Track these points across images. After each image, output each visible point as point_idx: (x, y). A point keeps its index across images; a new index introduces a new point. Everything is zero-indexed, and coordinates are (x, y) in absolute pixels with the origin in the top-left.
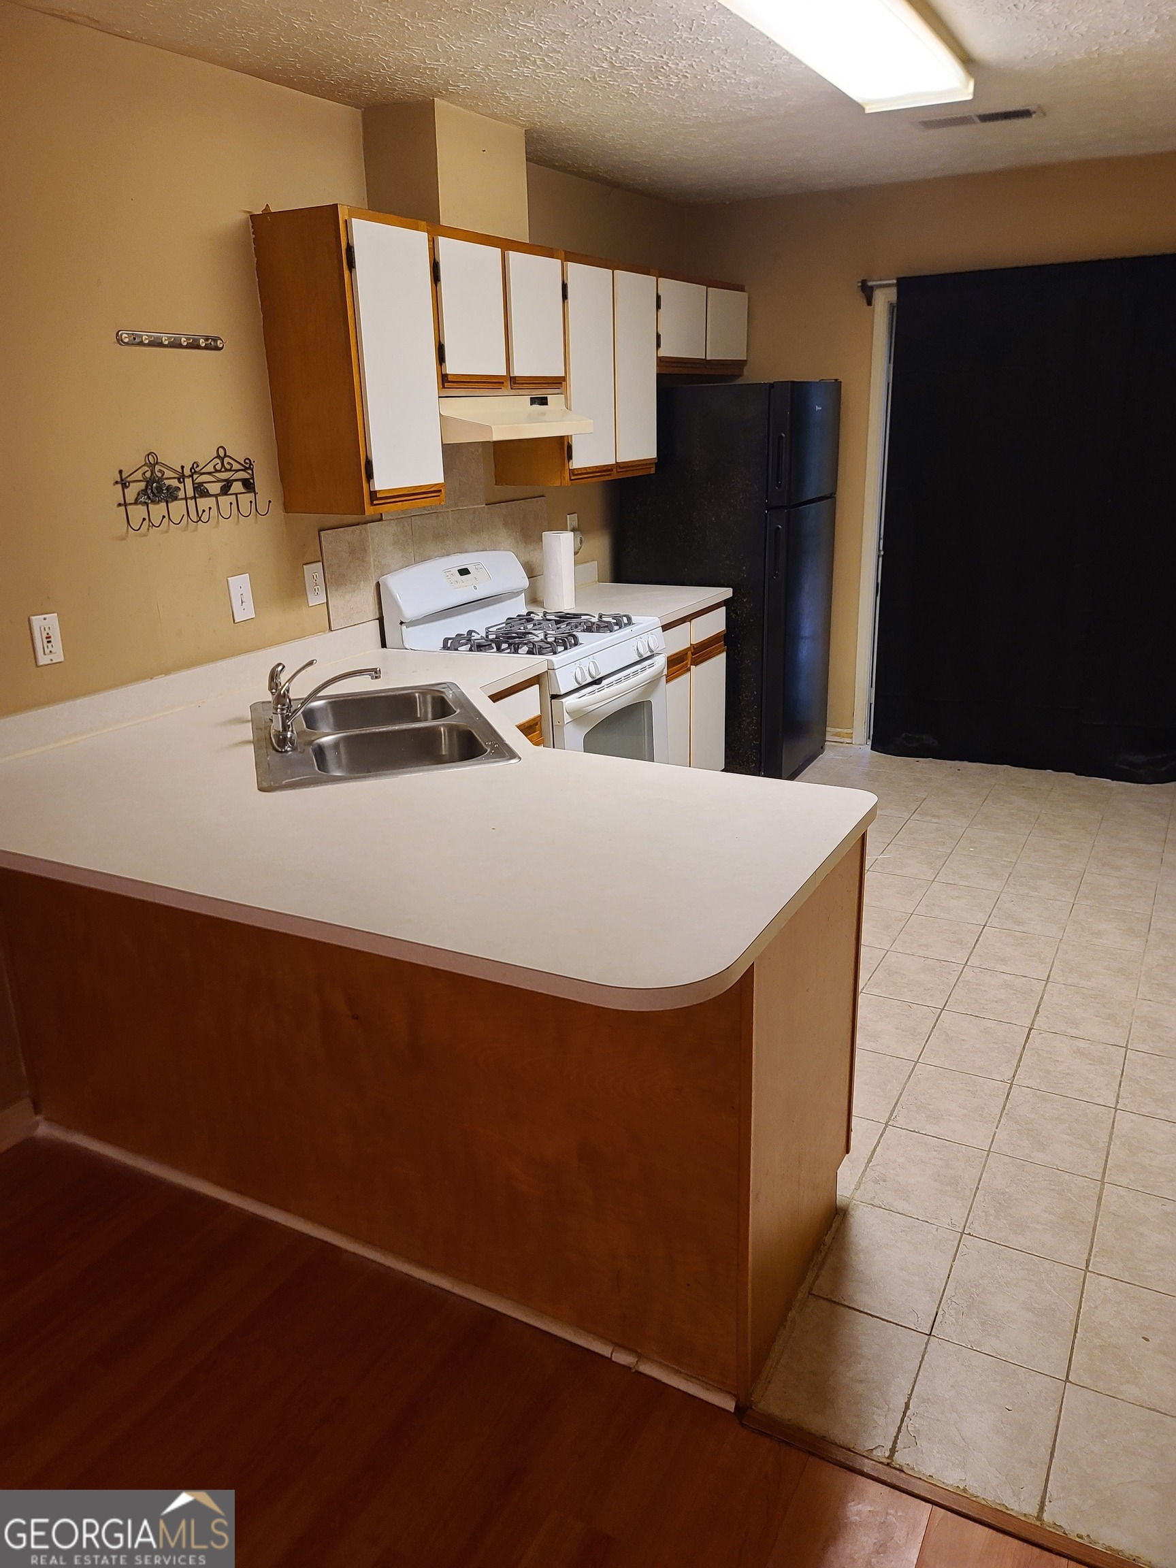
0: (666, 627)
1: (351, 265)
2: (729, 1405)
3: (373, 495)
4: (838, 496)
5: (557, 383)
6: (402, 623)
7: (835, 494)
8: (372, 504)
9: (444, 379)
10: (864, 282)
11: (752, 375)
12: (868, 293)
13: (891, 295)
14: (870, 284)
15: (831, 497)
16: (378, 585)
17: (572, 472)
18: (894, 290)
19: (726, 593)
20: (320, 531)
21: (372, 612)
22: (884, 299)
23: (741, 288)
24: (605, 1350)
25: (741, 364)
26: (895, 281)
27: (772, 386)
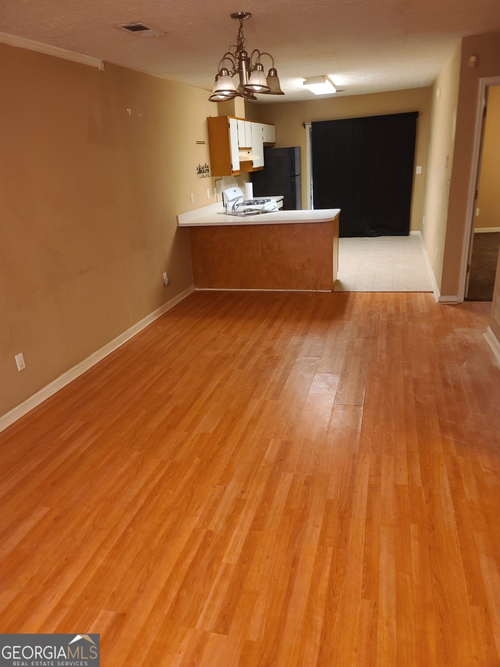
0: (277, 202)
1: (229, 127)
2: (331, 291)
3: (233, 172)
4: (302, 175)
5: (250, 148)
6: (228, 201)
7: (301, 174)
8: (232, 173)
9: (239, 148)
10: (304, 123)
11: (277, 146)
12: (304, 125)
13: (310, 126)
14: (305, 123)
15: (300, 175)
16: (223, 193)
17: (253, 168)
18: (311, 125)
19: (282, 197)
20: (215, 181)
21: (222, 200)
22: (309, 127)
23: (273, 125)
24: (311, 291)
25: (274, 143)
26: (311, 123)
27: (290, 148)
